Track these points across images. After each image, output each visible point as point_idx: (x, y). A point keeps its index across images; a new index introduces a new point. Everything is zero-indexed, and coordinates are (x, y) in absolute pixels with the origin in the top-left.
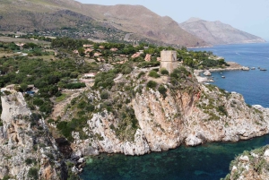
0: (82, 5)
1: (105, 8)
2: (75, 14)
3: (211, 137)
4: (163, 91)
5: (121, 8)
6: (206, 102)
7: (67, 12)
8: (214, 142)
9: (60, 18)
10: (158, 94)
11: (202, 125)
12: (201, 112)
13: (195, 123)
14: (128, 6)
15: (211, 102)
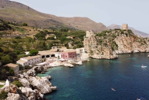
0: (57, 17)
1: (68, 19)
2: (55, 21)
3: (142, 51)
4: (126, 34)
5: (76, 19)
6: (140, 40)
7: (51, 20)
8: (143, 52)
9: (48, 23)
10: (125, 35)
11: (138, 47)
12: (138, 43)
13: (136, 47)
14: (80, 18)
15: (141, 40)
